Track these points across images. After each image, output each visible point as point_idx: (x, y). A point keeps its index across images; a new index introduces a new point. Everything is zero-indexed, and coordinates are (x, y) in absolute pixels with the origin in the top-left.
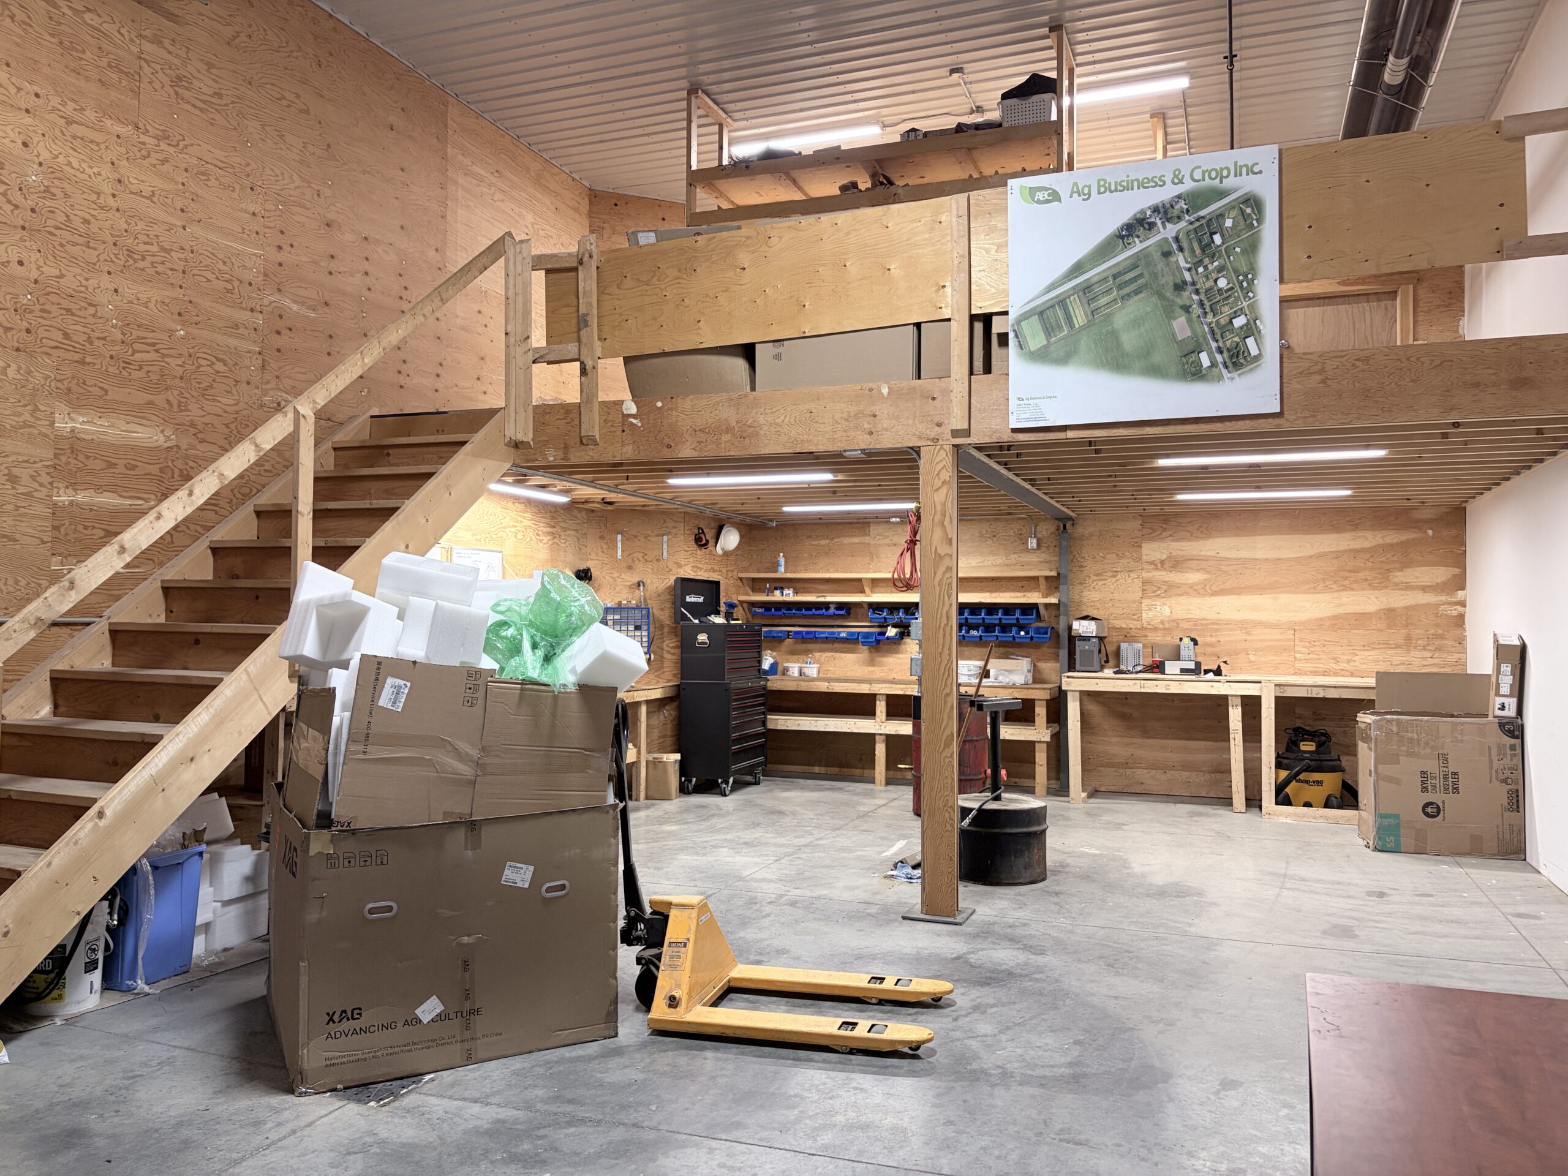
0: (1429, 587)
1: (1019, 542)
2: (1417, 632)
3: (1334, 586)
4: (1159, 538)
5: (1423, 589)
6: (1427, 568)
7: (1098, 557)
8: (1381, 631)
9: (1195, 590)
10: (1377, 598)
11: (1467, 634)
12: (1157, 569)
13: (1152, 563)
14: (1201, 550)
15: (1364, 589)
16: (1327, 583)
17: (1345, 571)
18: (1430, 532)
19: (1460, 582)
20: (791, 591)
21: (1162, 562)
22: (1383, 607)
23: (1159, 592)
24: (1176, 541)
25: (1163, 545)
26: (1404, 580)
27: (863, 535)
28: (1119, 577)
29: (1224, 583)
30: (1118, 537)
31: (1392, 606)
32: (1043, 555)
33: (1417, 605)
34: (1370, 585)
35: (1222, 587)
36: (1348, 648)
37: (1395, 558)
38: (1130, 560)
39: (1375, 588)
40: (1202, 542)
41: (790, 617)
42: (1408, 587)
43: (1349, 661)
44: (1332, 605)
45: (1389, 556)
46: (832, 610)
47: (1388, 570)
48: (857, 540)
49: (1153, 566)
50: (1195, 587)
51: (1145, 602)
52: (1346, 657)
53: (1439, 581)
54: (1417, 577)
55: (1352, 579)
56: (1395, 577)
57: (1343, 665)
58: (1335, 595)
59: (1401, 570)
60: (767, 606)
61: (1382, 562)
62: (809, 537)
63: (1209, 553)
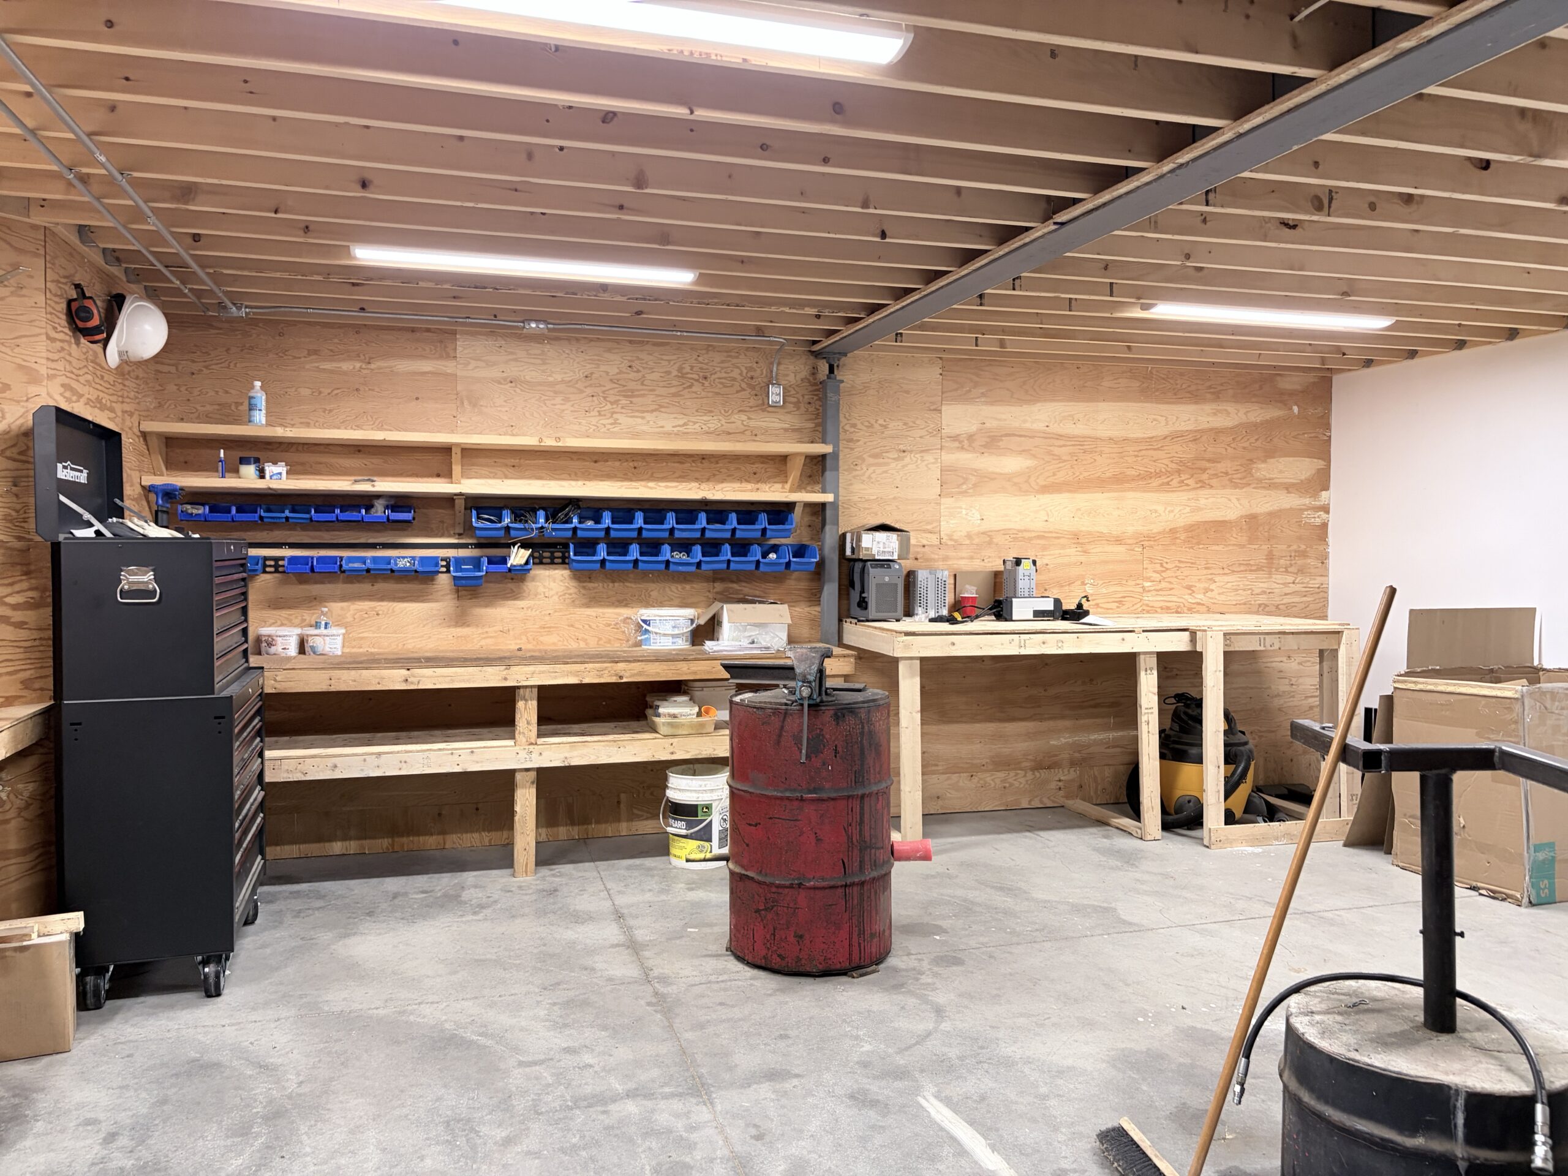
0: (1293, 485)
1: (749, 390)
2: (1280, 548)
3: (1191, 482)
4: (965, 398)
5: (1287, 489)
6: (1291, 459)
7: (877, 426)
8: (1242, 546)
9: (1015, 484)
10: (1238, 499)
11: (1330, 550)
12: (962, 448)
13: (955, 438)
14: (1025, 421)
15: (1224, 487)
16: (1183, 477)
17: (1203, 459)
18: (1296, 409)
19: (1322, 480)
20: (281, 468)
21: (971, 437)
22: (1244, 513)
23: (964, 487)
24: (992, 403)
25: (971, 409)
26: (1268, 476)
27: (441, 357)
28: (907, 460)
29: (1054, 474)
30: (907, 392)
31: (1254, 511)
32: (788, 418)
33: (1280, 511)
34: (1231, 480)
35: (1051, 479)
36: (1205, 572)
37: (1258, 444)
38: (923, 432)
39: (1236, 486)
40: (1026, 408)
41: (274, 525)
42: (1272, 485)
43: (1207, 590)
44: (1188, 509)
45: (1253, 440)
46: (379, 510)
47: (1251, 460)
48: (426, 366)
49: (956, 444)
50: (1015, 480)
51: (947, 502)
52: (1202, 585)
53: (1303, 478)
54: (1281, 472)
55: (1211, 472)
56: (1258, 469)
57: (1200, 597)
58: (1192, 494)
59: (1264, 461)
60: (217, 501)
61: (1244, 448)
62: (316, 352)
63: (1035, 426)
